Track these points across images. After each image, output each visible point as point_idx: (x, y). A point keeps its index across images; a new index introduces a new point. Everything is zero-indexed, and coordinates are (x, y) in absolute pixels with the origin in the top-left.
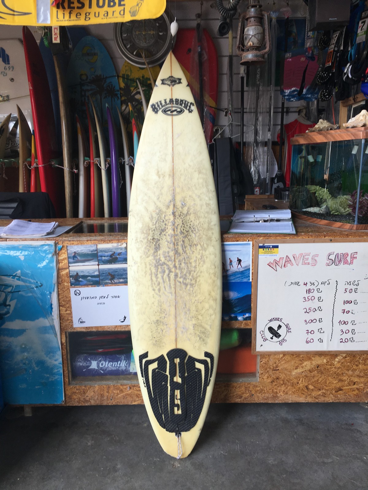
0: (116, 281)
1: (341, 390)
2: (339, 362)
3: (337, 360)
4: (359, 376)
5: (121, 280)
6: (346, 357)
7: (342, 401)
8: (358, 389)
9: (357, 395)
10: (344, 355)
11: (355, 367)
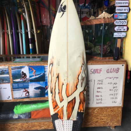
0: (4, 82)
1: (97, 122)
2: (96, 111)
3: (95, 110)
4: (104, 116)
5: (7, 82)
6: (99, 109)
7: (98, 126)
8: (104, 121)
9: (104, 124)
10: (98, 109)
11: (102, 113)
